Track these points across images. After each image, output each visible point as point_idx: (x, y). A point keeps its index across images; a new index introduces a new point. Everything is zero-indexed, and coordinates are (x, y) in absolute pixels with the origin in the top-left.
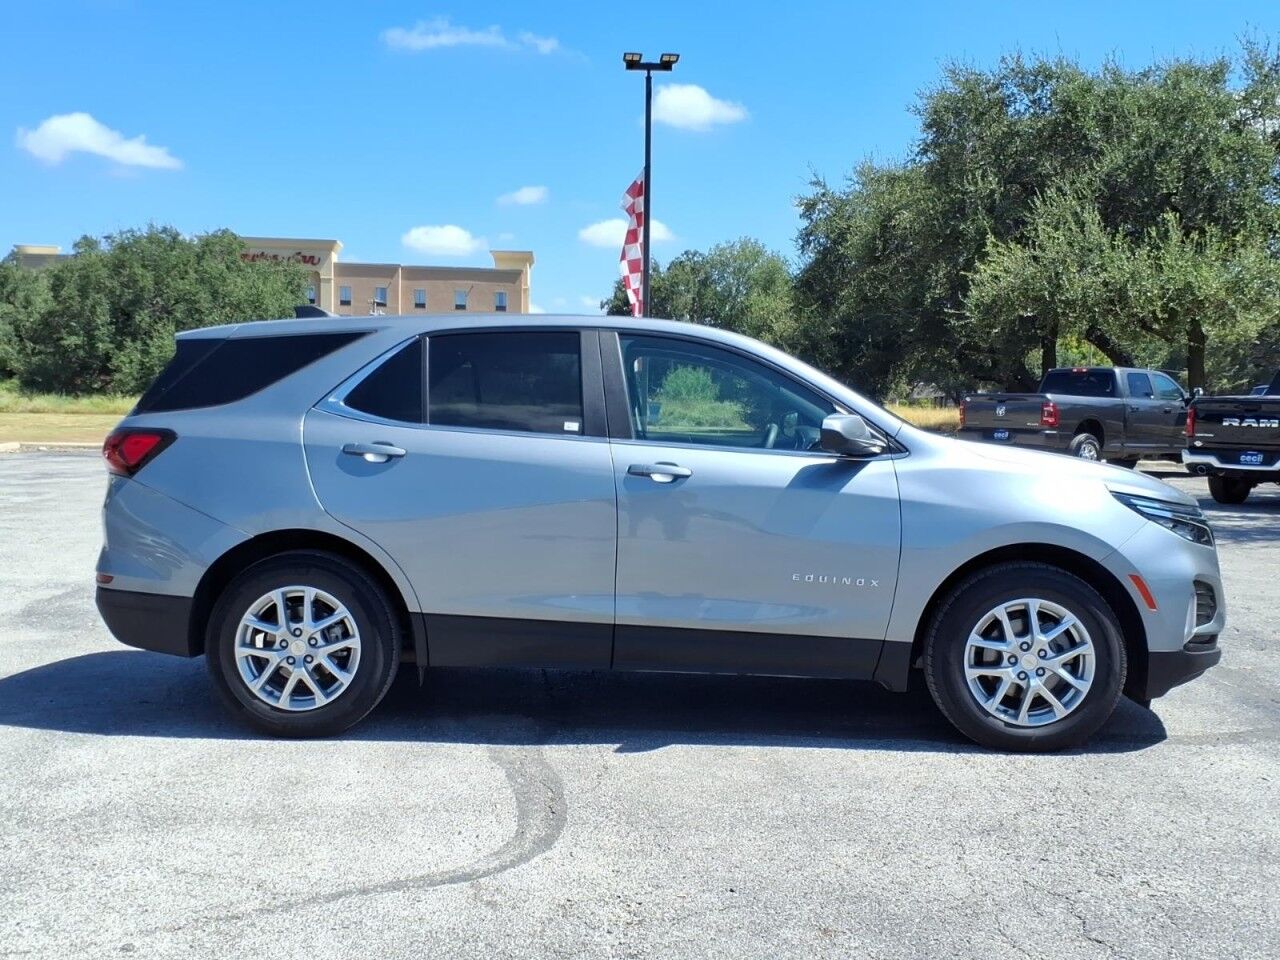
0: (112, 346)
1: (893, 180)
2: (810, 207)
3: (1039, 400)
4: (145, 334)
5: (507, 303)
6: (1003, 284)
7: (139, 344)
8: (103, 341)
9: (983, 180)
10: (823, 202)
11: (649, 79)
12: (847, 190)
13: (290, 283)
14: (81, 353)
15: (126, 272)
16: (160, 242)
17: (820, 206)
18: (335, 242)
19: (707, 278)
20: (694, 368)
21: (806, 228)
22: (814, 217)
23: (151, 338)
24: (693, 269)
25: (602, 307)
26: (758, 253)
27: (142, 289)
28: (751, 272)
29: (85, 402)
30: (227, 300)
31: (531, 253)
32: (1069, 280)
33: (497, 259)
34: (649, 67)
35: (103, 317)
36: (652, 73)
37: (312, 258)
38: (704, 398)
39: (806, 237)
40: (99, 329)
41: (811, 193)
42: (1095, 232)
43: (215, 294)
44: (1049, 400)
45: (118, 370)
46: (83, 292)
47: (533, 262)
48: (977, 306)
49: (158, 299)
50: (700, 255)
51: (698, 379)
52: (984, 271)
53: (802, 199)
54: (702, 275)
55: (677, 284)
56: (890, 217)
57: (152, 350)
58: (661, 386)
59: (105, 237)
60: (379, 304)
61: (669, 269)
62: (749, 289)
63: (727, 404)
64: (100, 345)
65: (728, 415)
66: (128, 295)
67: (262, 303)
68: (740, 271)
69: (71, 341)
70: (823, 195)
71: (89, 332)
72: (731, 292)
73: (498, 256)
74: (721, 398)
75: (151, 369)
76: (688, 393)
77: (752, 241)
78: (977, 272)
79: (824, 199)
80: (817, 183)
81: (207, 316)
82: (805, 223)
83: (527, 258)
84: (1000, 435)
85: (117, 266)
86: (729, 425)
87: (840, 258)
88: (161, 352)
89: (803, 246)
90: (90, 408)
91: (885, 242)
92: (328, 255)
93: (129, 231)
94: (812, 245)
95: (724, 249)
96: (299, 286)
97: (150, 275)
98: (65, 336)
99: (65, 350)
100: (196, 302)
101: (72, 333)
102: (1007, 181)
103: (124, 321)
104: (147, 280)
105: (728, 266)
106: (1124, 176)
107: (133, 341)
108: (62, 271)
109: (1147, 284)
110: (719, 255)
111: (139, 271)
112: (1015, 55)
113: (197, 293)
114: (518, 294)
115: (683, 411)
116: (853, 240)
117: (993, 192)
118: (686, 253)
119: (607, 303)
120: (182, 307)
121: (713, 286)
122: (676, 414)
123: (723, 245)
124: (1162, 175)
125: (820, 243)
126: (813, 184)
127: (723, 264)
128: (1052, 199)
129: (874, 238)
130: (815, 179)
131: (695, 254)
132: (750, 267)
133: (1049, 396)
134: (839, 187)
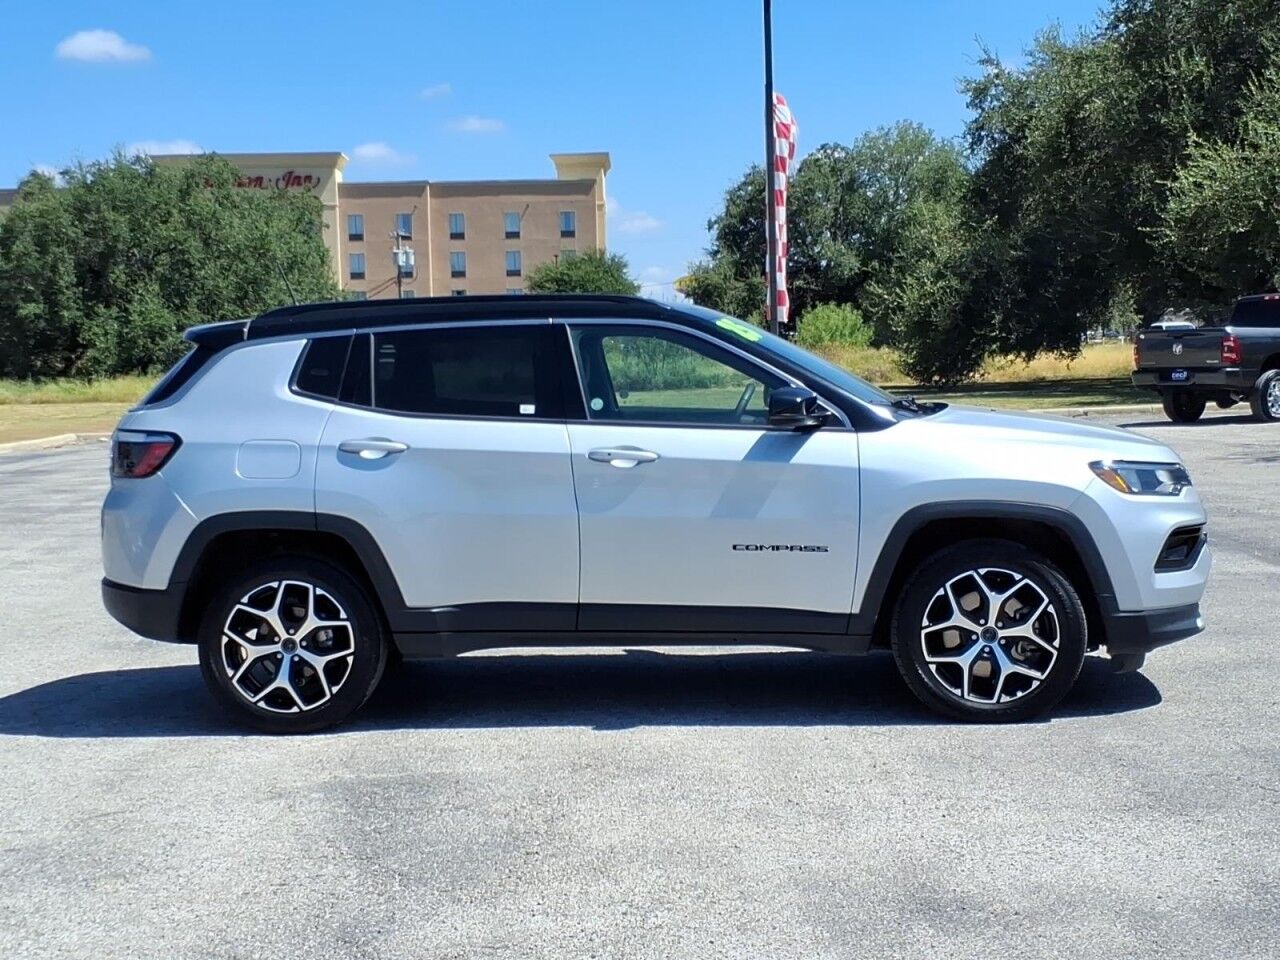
0: (79, 313)
1: (1079, 60)
2: (980, 93)
3: (1220, 334)
4: (121, 297)
5: (577, 228)
6: (1208, 193)
7: (114, 311)
8: (68, 309)
9: (1187, 60)
10: (996, 86)
12: (1029, 69)
13: (299, 220)
14: (42, 324)
15: (93, 216)
16: (134, 177)
17: (993, 92)
18: (338, 154)
19: (853, 180)
20: (839, 305)
21: (976, 121)
22: (986, 105)
23: (129, 302)
24: (833, 170)
25: (710, 228)
26: (921, 144)
27: (116, 239)
28: (915, 168)
29: (51, 389)
30: (223, 248)
31: (607, 154)
33: (559, 166)
35: (67, 276)
37: (308, 178)
39: (977, 132)
40: (63, 293)
41: (979, 73)
43: (206, 243)
44: (1228, 334)
45: (91, 344)
46: (42, 246)
47: (609, 167)
48: (1177, 221)
49: (136, 251)
50: (843, 149)
51: (844, 318)
52: (1185, 178)
53: (969, 83)
54: (846, 177)
55: (812, 191)
56: (1078, 105)
57: (135, 317)
59: (61, 173)
60: (404, 238)
61: (800, 170)
62: (912, 193)
63: (885, 350)
64: (66, 313)
65: (886, 367)
66: (99, 247)
67: (268, 250)
68: (900, 168)
69: (29, 309)
70: (997, 76)
71: (50, 295)
72: (887, 197)
73: (561, 161)
74: (876, 344)
75: (133, 341)
76: (832, 338)
77: (915, 126)
78: (1176, 179)
79: (997, 82)
80: (988, 61)
81: (199, 269)
82: (974, 114)
83: (602, 162)
84: (1177, 375)
85: (80, 211)
86: (887, 379)
87: (1020, 160)
88: (144, 320)
89: (972, 144)
90: (62, 395)
91: (1073, 139)
92: (331, 174)
93: (94, 164)
94: (985, 141)
95: (875, 140)
96: (311, 222)
97: (123, 219)
98: (21, 304)
99: (22, 321)
100: (183, 252)
101: (29, 298)
102: (1217, 59)
103: (94, 281)
104: (121, 225)
105: (882, 161)
107: (107, 306)
108: (12, 220)
110: (869, 147)
111: (111, 215)
113: (185, 240)
114: (592, 211)
116: (1035, 136)
117: (1201, 73)
118: (823, 147)
119: (716, 222)
120: (164, 258)
121: (861, 191)
123: (875, 133)
125: (994, 140)
126: (982, 62)
127: (875, 160)
128: (1270, 81)
129: (1059, 134)
130: (985, 57)
131: (836, 147)
132: (910, 163)
133: (1229, 329)
134: (1016, 65)
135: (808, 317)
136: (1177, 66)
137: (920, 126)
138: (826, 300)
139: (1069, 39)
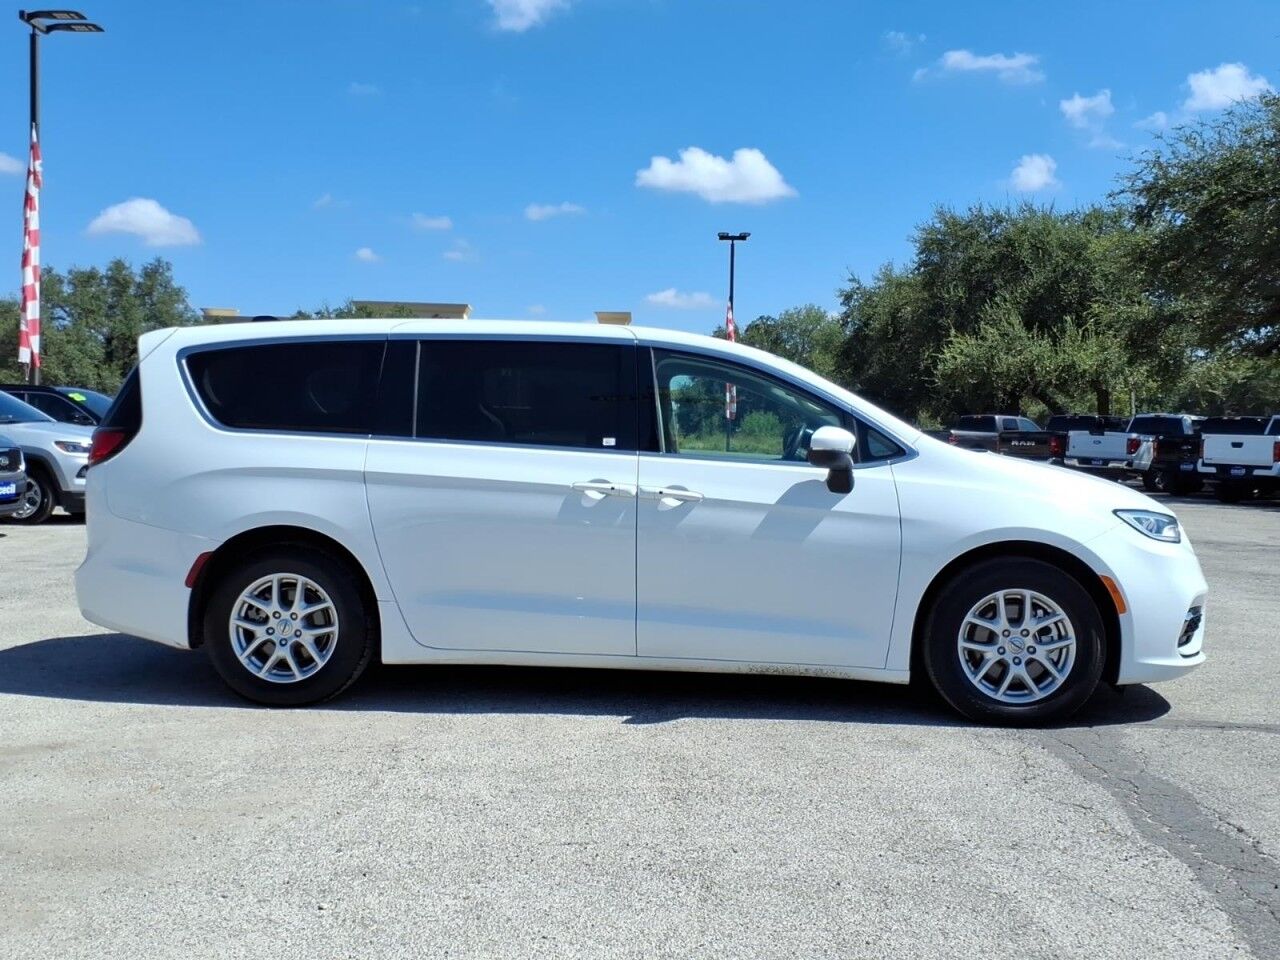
1: (899, 285)
2: (848, 298)
6: (959, 361)
9: (954, 290)
10: (857, 294)
11: (732, 246)
12: (875, 286)
17: (855, 297)
18: (465, 306)
19: (777, 339)
20: (765, 413)
21: (845, 313)
22: (851, 304)
24: (766, 332)
26: (819, 319)
28: (815, 334)
31: (629, 314)
32: (999, 359)
34: (733, 238)
36: (735, 242)
38: (772, 436)
39: (845, 319)
41: (848, 287)
42: (1019, 330)
48: (942, 375)
50: (773, 319)
51: (768, 420)
52: (948, 353)
53: (842, 292)
54: (774, 336)
56: (898, 309)
58: (739, 426)
61: (747, 331)
62: (812, 348)
68: (806, 332)
70: (858, 288)
72: (798, 349)
73: (601, 316)
76: (760, 431)
77: (816, 308)
78: (943, 353)
79: (858, 291)
80: (853, 280)
82: (844, 309)
83: (626, 318)
87: (867, 337)
89: (843, 326)
91: (895, 327)
94: (850, 324)
95: (792, 315)
102: (970, 290)
105: (796, 327)
106: (1042, 291)
109: (1047, 363)
110: (788, 319)
112: (977, 206)
115: (756, 445)
116: (876, 324)
117: (961, 297)
118: (761, 318)
121: (783, 345)
122: (750, 447)
123: (792, 311)
124: (1064, 291)
125: (855, 324)
126: (850, 280)
127: (791, 327)
128: (997, 304)
129: (887, 324)
130: (851, 277)
131: (768, 318)
132: (813, 329)
133: (952, 431)
134: (868, 283)
135: (747, 418)
136: (948, 292)
137: (819, 308)
138: (758, 409)
139: (898, 271)
